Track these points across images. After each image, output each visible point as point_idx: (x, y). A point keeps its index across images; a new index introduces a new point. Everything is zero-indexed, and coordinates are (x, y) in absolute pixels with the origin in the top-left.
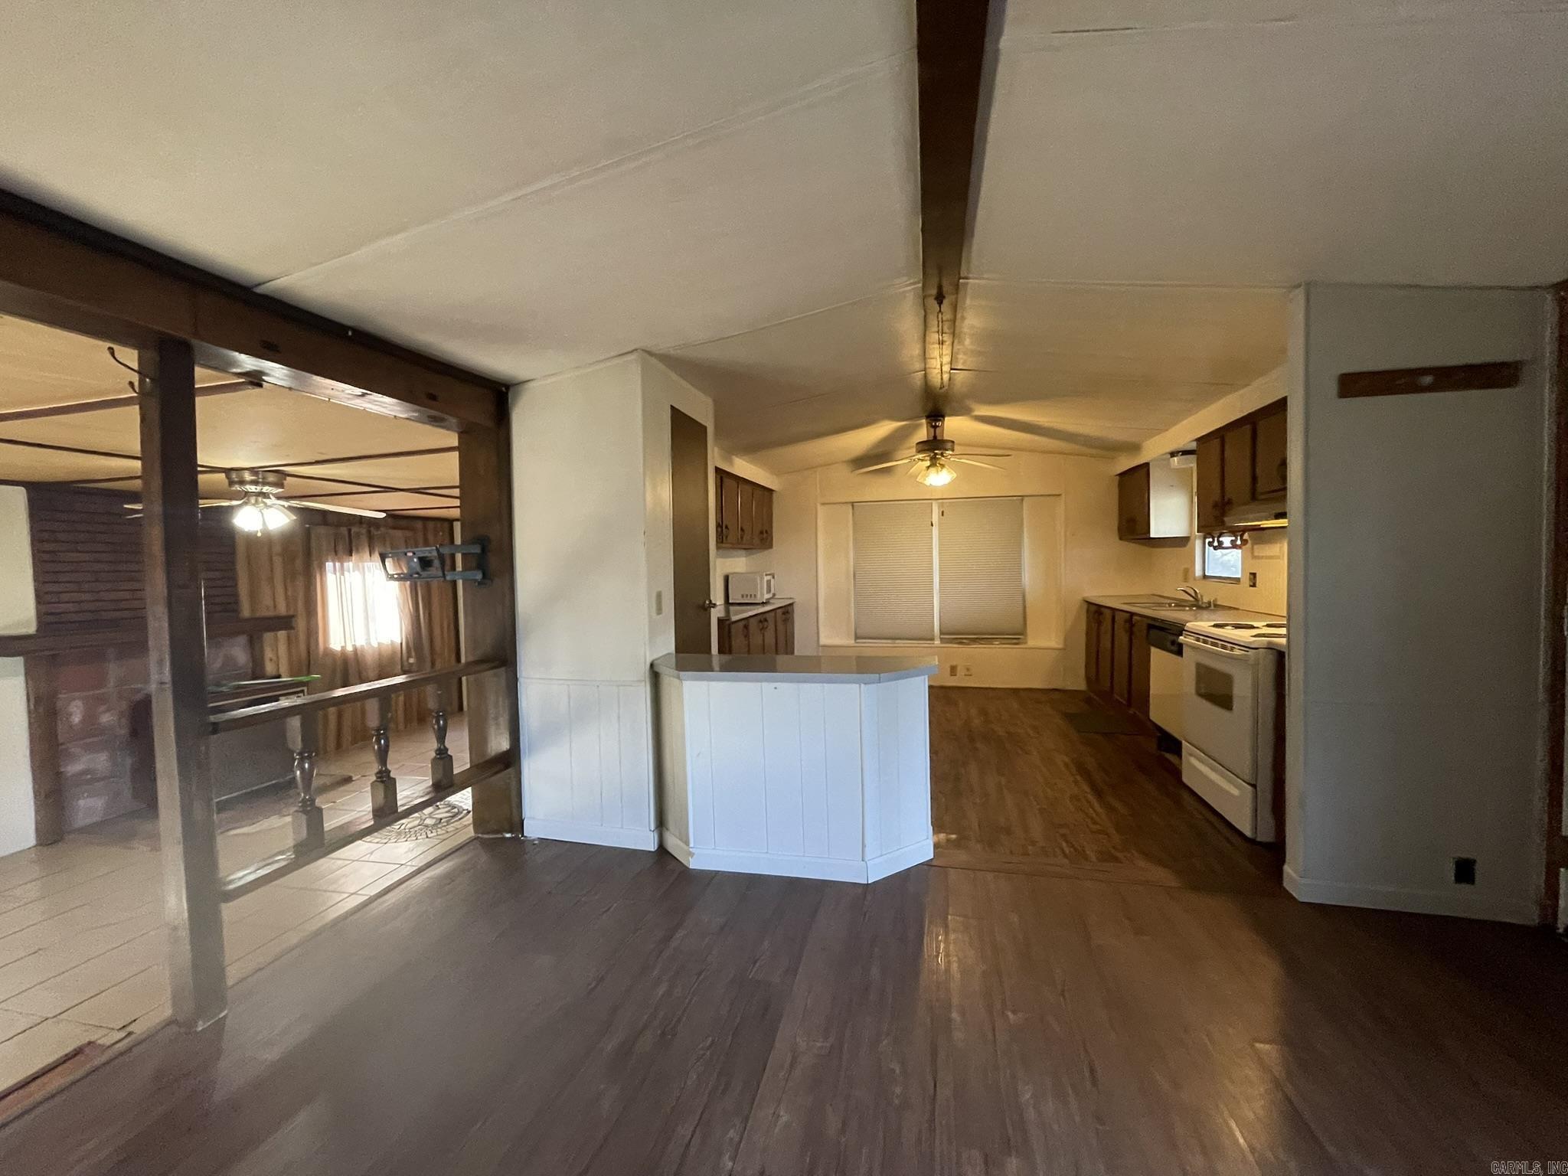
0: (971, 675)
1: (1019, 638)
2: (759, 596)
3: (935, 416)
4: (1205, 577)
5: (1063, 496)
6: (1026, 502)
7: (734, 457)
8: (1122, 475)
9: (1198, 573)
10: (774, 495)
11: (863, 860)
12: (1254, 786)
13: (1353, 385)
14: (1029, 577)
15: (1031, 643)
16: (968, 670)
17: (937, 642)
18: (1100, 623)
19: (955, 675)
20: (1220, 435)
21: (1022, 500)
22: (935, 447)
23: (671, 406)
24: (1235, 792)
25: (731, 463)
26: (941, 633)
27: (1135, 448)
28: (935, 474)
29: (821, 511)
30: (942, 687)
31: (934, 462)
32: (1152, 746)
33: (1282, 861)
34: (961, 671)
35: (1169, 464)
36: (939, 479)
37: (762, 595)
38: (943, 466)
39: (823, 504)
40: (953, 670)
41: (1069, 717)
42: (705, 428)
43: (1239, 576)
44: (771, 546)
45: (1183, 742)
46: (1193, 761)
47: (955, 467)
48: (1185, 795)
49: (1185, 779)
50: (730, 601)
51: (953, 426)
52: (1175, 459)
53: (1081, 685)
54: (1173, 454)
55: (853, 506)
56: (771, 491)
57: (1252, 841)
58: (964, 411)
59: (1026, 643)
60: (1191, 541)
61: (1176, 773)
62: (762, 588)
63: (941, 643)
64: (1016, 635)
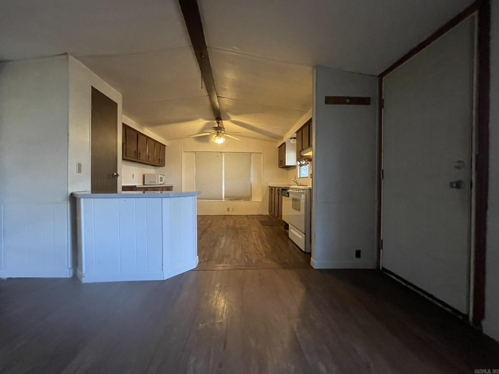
0: (234, 211)
1: (249, 199)
2: (157, 182)
3: (219, 119)
4: (300, 178)
5: (263, 154)
6: (252, 154)
7: (144, 128)
8: (279, 147)
9: (299, 177)
10: (166, 147)
11: (162, 271)
12: (305, 234)
13: (329, 100)
14: (253, 179)
15: (253, 200)
16: (233, 209)
17: (223, 200)
18: (272, 192)
19: (229, 211)
20: (301, 130)
21: (251, 154)
22: (219, 130)
23: (92, 87)
24: (301, 237)
25: (143, 130)
26: (225, 197)
27: (282, 138)
28: (218, 139)
29: (184, 154)
30: (224, 215)
31: (218, 134)
32: (282, 228)
33: (311, 257)
34: (231, 209)
35: (290, 141)
36: (219, 141)
37: (158, 182)
38: (221, 136)
39: (185, 152)
40: (228, 210)
41: (261, 222)
42: (117, 104)
43: (308, 176)
44: (164, 166)
45: (289, 224)
46: (292, 230)
47: (226, 138)
48: (290, 242)
49: (290, 236)
50: (145, 184)
51: (226, 123)
52: (292, 140)
53: (267, 213)
54: (291, 139)
55: (195, 153)
56: (165, 146)
57: (305, 252)
58: (228, 118)
59: (251, 200)
60: (297, 167)
61: (287, 234)
62: (158, 179)
63: (225, 200)
64: (248, 198)
